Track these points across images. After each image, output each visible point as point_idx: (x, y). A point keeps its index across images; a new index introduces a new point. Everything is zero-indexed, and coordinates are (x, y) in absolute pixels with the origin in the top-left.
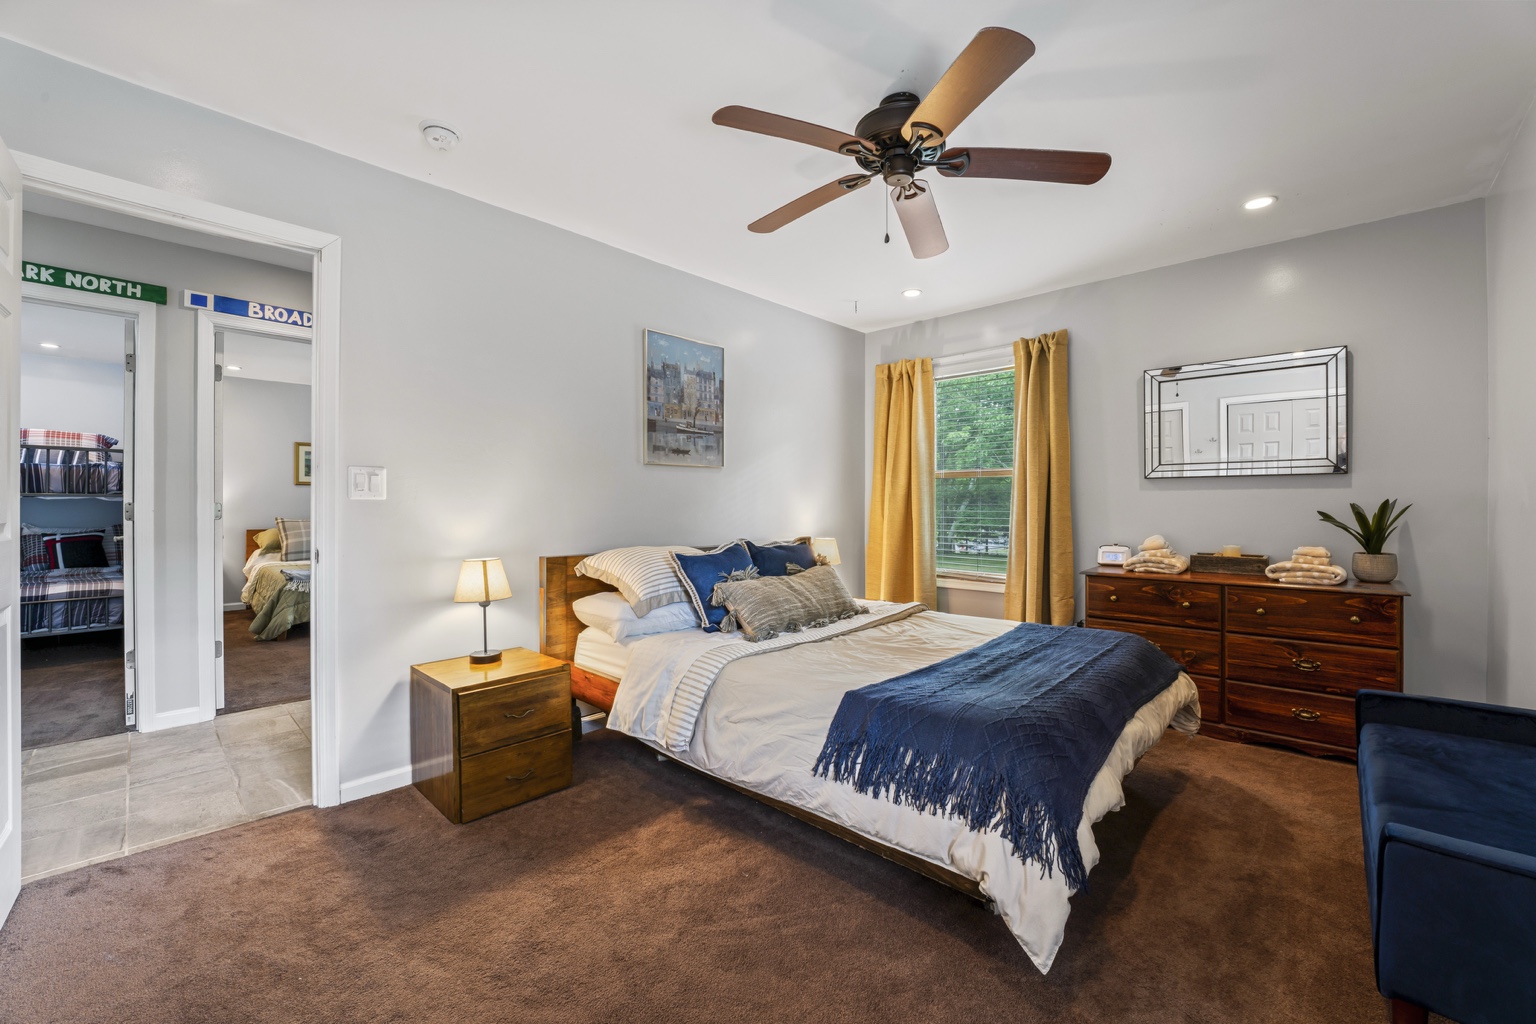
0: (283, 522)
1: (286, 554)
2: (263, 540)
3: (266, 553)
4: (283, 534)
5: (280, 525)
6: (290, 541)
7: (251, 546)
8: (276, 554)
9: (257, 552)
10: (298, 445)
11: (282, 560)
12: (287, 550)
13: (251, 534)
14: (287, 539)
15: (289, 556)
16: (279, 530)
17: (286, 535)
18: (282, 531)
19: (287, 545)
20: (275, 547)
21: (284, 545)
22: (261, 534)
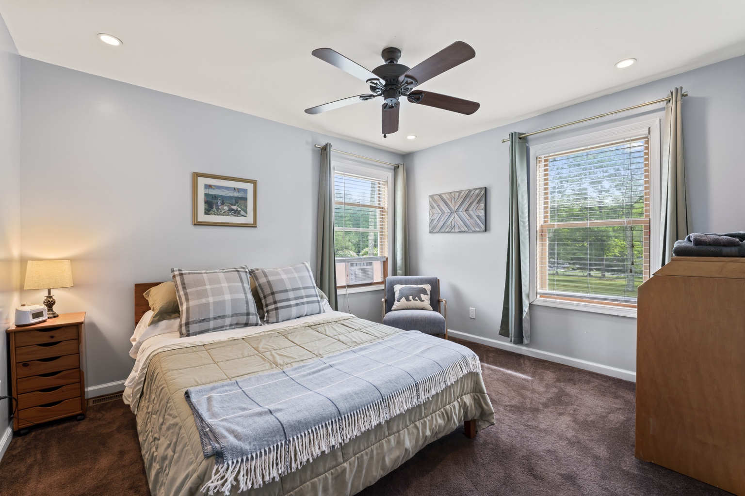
0: (181, 275)
1: (187, 324)
2: (157, 298)
3: (159, 320)
4: (182, 293)
5: (178, 278)
6: (191, 303)
7: (141, 306)
8: (172, 321)
9: (148, 316)
10: (196, 175)
11: (182, 335)
12: (188, 317)
13: (141, 289)
14: (187, 300)
15: (191, 326)
16: (176, 286)
17: (186, 294)
18: (180, 288)
19: (188, 309)
20: (171, 311)
21: (183, 308)
22: (153, 290)
